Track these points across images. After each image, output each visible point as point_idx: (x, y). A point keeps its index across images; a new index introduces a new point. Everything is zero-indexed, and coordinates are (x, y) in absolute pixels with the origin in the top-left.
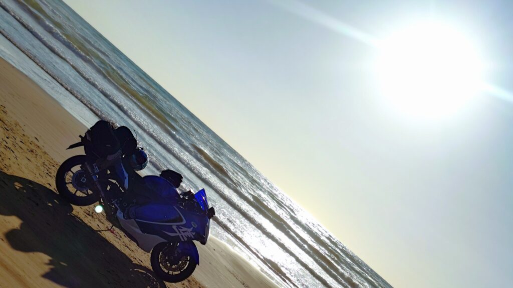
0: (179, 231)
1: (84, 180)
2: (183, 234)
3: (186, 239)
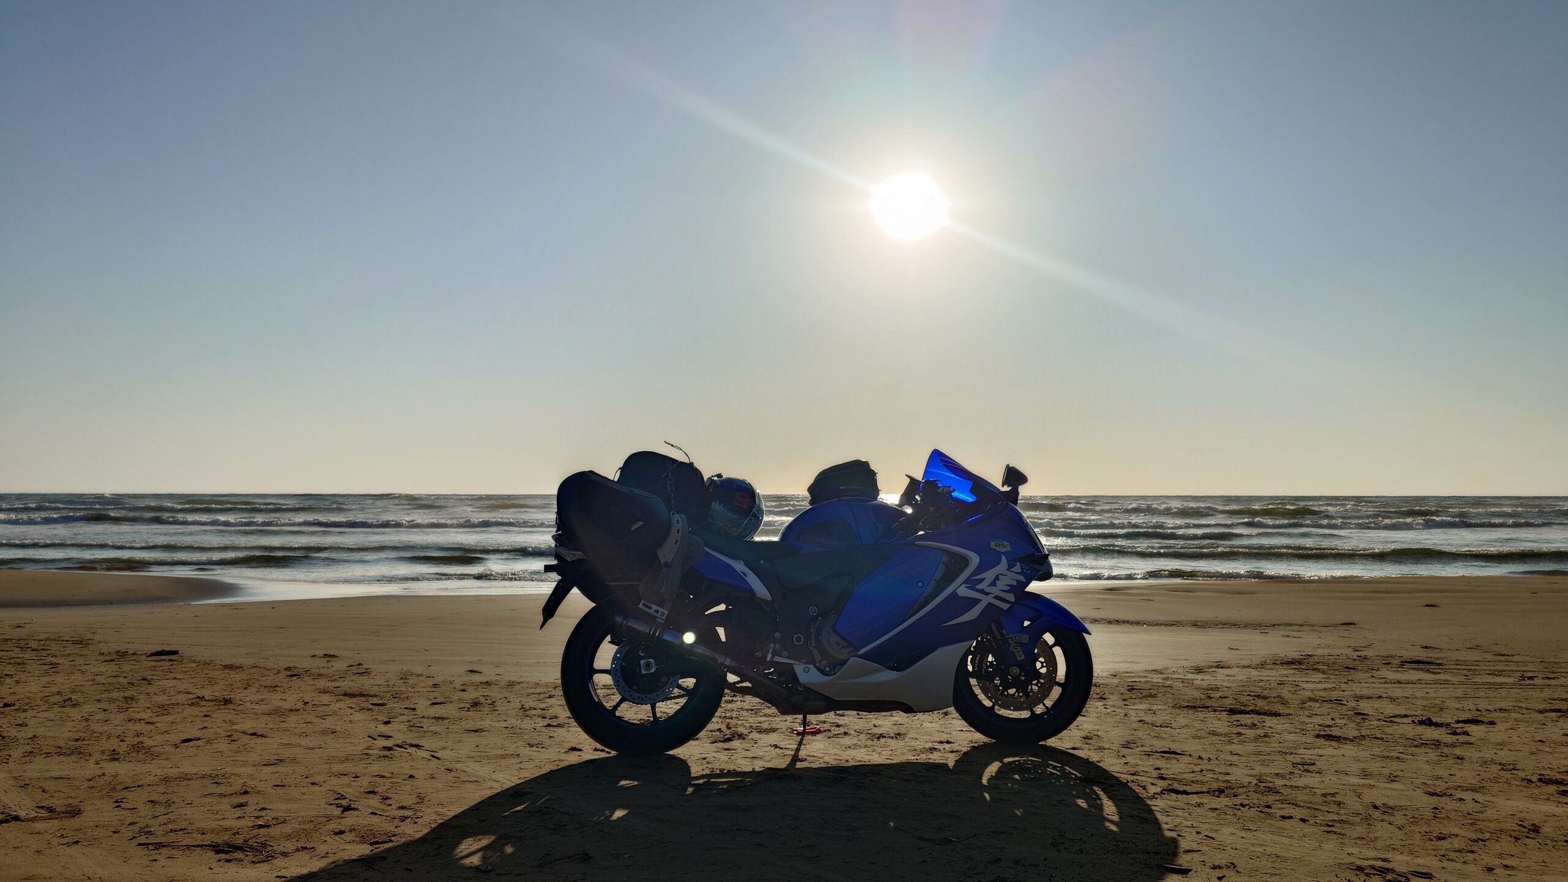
0: (982, 592)
1: (648, 665)
2: (995, 591)
3: (1011, 597)
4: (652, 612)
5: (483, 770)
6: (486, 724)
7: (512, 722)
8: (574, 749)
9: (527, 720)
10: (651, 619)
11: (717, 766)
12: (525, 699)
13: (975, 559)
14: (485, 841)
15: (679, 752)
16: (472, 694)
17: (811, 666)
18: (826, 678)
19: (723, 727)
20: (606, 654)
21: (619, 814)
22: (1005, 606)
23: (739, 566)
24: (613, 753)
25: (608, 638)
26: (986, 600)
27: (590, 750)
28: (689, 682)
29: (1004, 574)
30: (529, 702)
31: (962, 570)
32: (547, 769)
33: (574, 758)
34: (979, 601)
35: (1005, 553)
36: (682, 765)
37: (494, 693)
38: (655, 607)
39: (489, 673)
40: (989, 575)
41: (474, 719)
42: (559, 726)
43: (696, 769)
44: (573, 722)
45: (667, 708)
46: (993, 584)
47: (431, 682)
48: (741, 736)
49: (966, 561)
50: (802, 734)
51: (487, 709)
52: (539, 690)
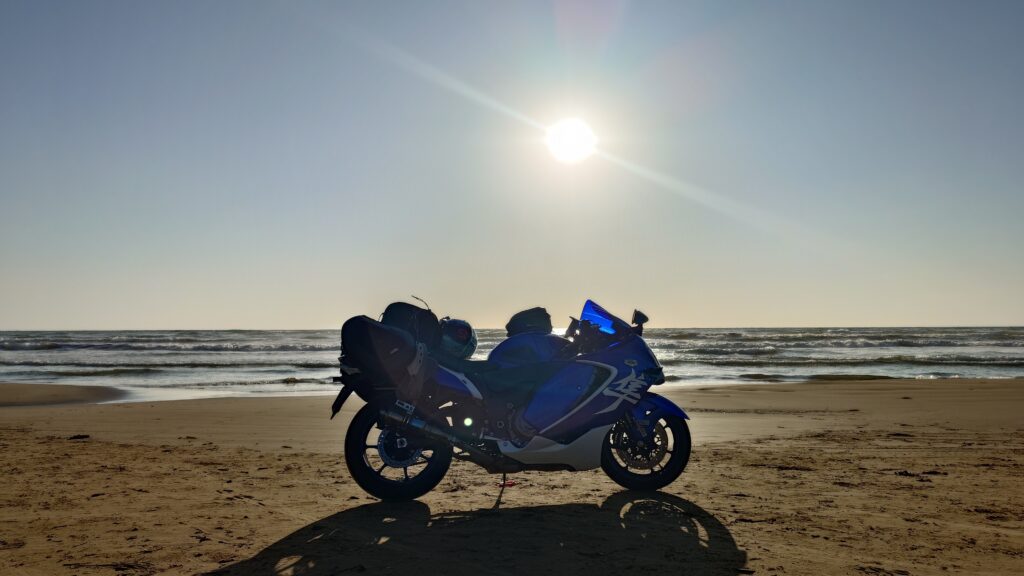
0: (619, 392)
1: (402, 443)
2: (628, 391)
3: (638, 396)
4: (404, 407)
5: (293, 513)
6: (295, 482)
7: (312, 480)
8: (353, 498)
9: (322, 479)
10: (402, 412)
11: (447, 508)
12: (320, 465)
13: (615, 371)
14: (295, 560)
15: (421, 499)
16: (286, 462)
17: (508, 442)
18: (517, 450)
19: (451, 482)
20: (374, 435)
21: (383, 540)
22: (635, 402)
23: (461, 377)
24: (380, 500)
25: (376, 425)
26: (622, 397)
27: (364, 498)
28: (429, 453)
29: (633, 381)
30: (323, 467)
31: (607, 378)
32: (336, 511)
33: (353, 504)
34: (616, 398)
35: (635, 368)
36: (425, 507)
37: (300, 461)
38: (406, 404)
39: (297, 448)
40: (624, 382)
41: (287, 479)
42: (344, 483)
43: (434, 510)
44: (353, 480)
45: (415, 470)
46: (626, 387)
47: (258, 454)
48: (463, 488)
49: (609, 373)
50: (503, 486)
51: (296, 472)
52: (330, 459)
